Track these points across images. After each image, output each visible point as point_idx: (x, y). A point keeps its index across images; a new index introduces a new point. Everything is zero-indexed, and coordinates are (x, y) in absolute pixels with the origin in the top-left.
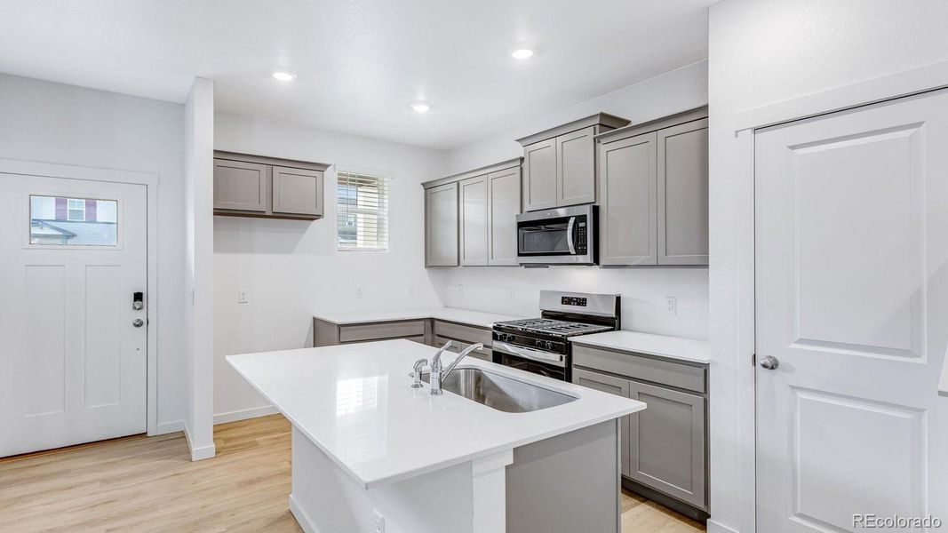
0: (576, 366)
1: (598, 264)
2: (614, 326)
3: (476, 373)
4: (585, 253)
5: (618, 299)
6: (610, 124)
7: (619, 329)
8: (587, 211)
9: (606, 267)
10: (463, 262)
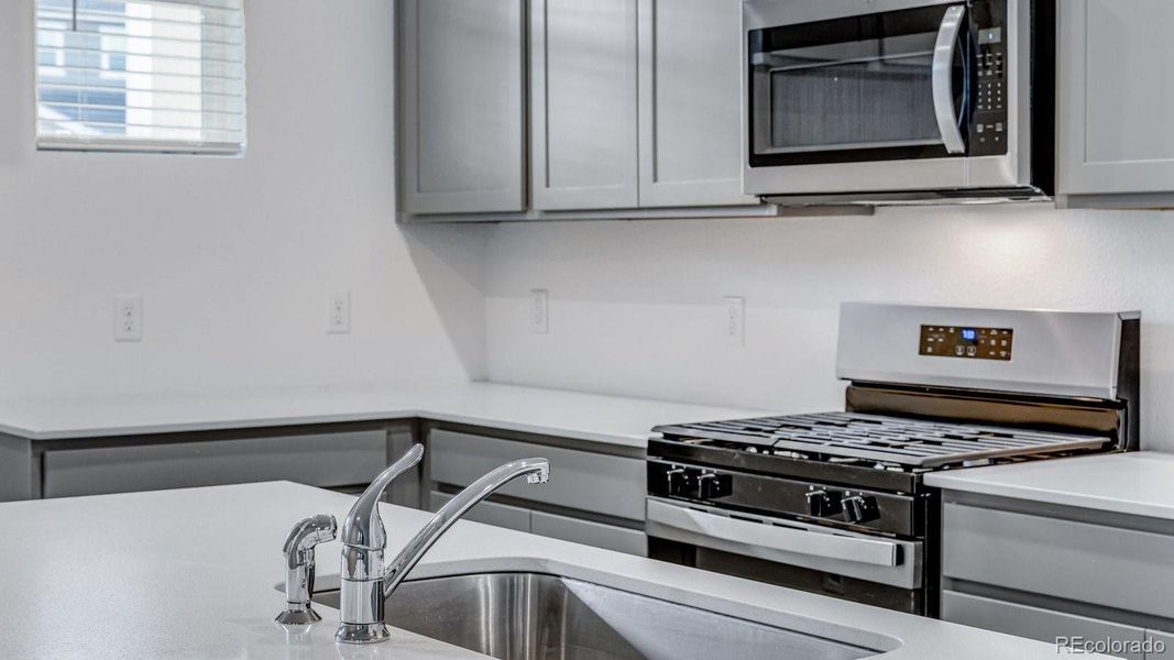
0: (958, 584)
1: (1050, 190)
2: (1113, 434)
3: (539, 587)
4: (1000, 147)
5: (1131, 331)
7: (1135, 447)
9: (1079, 200)
10: (543, 198)
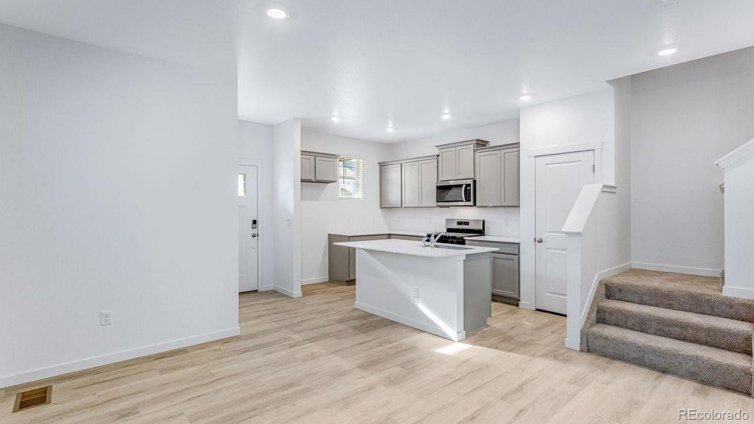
1: (475, 206)
2: (482, 233)
4: (470, 200)
5: (484, 222)
6: (481, 144)
7: (484, 235)
8: (471, 182)
9: (479, 207)
10: (404, 205)
